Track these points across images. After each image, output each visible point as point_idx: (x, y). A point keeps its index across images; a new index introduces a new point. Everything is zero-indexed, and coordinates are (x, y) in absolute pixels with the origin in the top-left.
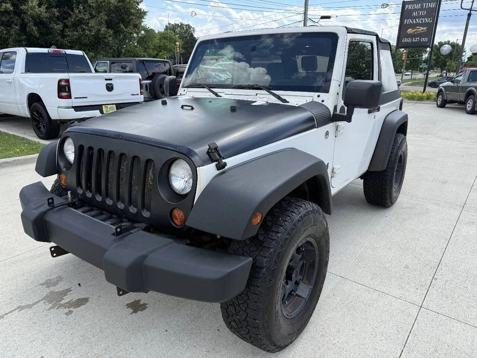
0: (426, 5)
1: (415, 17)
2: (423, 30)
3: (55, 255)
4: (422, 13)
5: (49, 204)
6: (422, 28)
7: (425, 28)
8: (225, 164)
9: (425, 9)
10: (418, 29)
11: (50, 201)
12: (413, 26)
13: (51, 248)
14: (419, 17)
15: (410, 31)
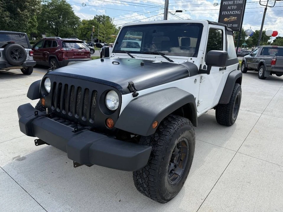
0: (236, 2)
1: (229, 10)
2: (234, 19)
3: (37, 144)
4: (234, 7)
5: (36, 115)
6: (234, 18)
7: (235, 18)
8: (138, 94)
9: (236, 5)
10: (231, 18)
11: (36, 113)
12: (228, 16)
13: (35, 140)
14: (232, 10)
15: (226, 19)
